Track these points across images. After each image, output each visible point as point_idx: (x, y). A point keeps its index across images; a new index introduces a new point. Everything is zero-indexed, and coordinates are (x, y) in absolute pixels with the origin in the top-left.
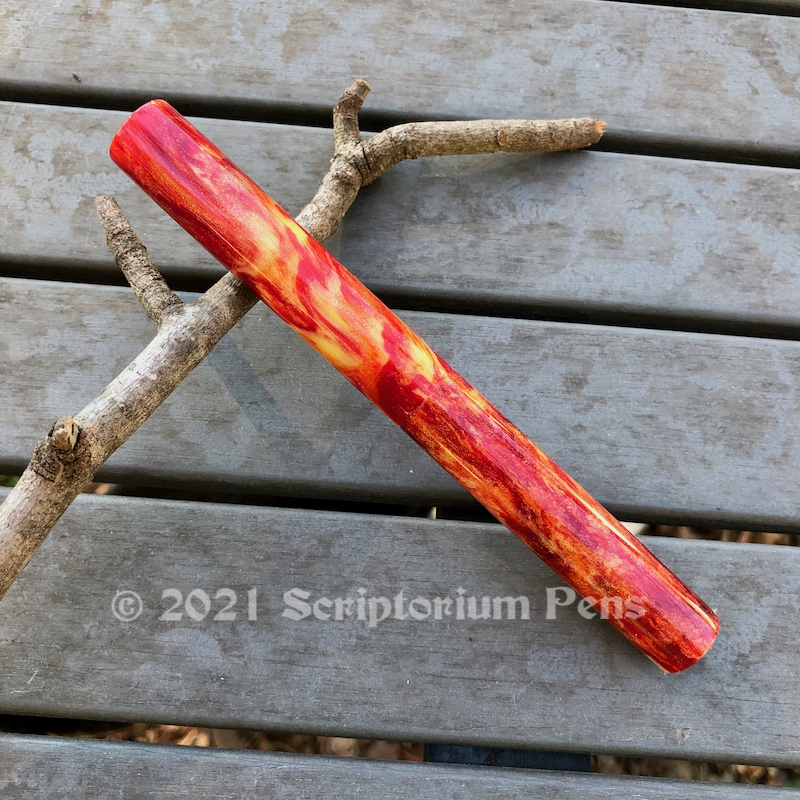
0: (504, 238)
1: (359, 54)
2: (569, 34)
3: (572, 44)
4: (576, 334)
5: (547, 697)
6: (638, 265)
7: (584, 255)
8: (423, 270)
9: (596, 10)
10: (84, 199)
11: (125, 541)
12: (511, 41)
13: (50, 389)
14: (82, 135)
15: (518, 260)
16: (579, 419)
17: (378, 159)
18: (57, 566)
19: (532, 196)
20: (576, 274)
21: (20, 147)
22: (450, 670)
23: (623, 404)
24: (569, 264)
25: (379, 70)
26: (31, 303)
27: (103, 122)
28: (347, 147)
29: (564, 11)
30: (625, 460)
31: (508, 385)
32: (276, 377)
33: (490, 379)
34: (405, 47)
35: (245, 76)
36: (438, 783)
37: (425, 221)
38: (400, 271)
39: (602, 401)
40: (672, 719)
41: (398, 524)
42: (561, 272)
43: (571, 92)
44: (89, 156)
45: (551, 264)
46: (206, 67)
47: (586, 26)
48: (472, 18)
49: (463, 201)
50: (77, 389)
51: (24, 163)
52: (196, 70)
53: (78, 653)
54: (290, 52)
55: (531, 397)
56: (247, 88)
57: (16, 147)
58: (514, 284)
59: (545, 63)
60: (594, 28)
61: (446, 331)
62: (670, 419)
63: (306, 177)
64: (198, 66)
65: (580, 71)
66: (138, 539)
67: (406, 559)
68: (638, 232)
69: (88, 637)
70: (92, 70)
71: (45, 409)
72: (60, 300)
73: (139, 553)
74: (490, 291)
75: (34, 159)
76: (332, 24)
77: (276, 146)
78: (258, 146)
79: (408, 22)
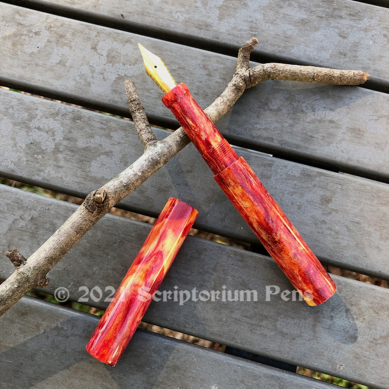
0: (307, 124)
1: (255, 21)
2: (360, 24)
3: (360, 29)
4: (332, 177)
5: (283, 339)
6: (368, 148)
7: (343, 139)
8: (265, 134)
9: (377, 12)
10: (118, 76)
11: (115, 235)
12: (330, 24)
13: (93, 163)
14: (121, 45)
15: (311, 137)
16: (324, 218)
17: (256, 78)
18: (86, 241)
19: (324, 106)
20: (338, 148)
21: (93, 47)
22: (243, 318)
23: (346, 214)
24: (335, 143)
25: (263, 31)
26: (90, 122)
27: (132, 40)
28: (242, 71)
29: (361, 10)
30: (341, 241)
31: (294, 196)
32: (190, 174)
33: (286, 192)
34: (277, 21)
35: (199, 25)
36: (229, 364)
37: (271, 110)
38: (255, 133)
39: (337, 211)
40: (336, 360)
41: (232, 250)
42: (331, 146)
43: (355, 55)
44: (123, 55)
45: (326, 141)
46: (182, 18)
47: (370, 20)
48: (313, 9)
49: (291, 103)
50: (105, 165)
51: (94, 55)
52: (177, 19)
53: (89, 279)
54: (222, 15)
55: (304, 204)
56: (199, 31)
57: (92, 47)
58: (307, 148)
59: (345, 38)
60: (374, 22)
61: (270, 165)
62: (366, 225)
63: (219, 80)
64: (178, 17)
65: (361, 44)
66: (121, 235)
67: (233, 266)
68: (372, 132)
69: (94, 273)
70: (130, 13)
71: (90, 171)
72: (102, 123)
73: (120, 242)
74: (295, 149)
75: (99, 54)
76: (245, 3)
77: (208, 63)
78: (200, 62)
79: (281, 7)
